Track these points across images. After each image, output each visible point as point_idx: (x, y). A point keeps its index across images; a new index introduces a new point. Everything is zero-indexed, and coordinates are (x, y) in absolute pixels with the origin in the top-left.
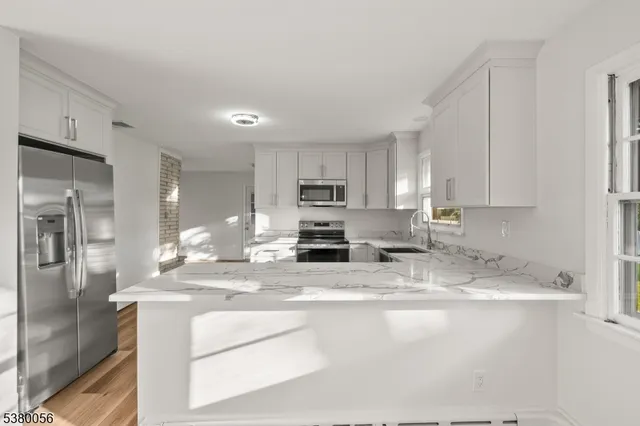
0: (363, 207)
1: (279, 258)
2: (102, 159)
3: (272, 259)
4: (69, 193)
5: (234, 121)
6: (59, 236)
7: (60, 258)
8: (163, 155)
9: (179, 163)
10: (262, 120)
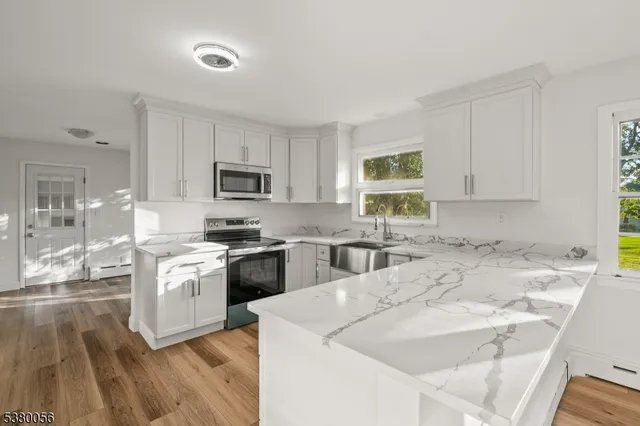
0: (287, 201)
1: (202, 274)
3: (193, 277)
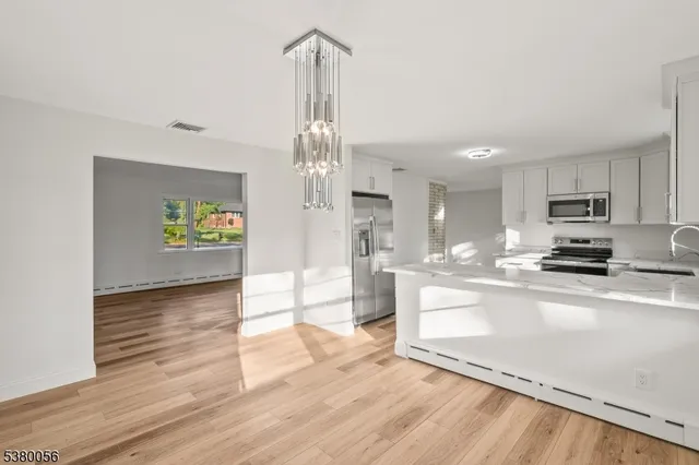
0: (635, 222)
2: (386, 197)
4: (371, 219)
5: (470, 156)
6: (367, 241)
7: (368, 254)
8: (431, 184)
9: (445, 187)
10: (494, 151)
